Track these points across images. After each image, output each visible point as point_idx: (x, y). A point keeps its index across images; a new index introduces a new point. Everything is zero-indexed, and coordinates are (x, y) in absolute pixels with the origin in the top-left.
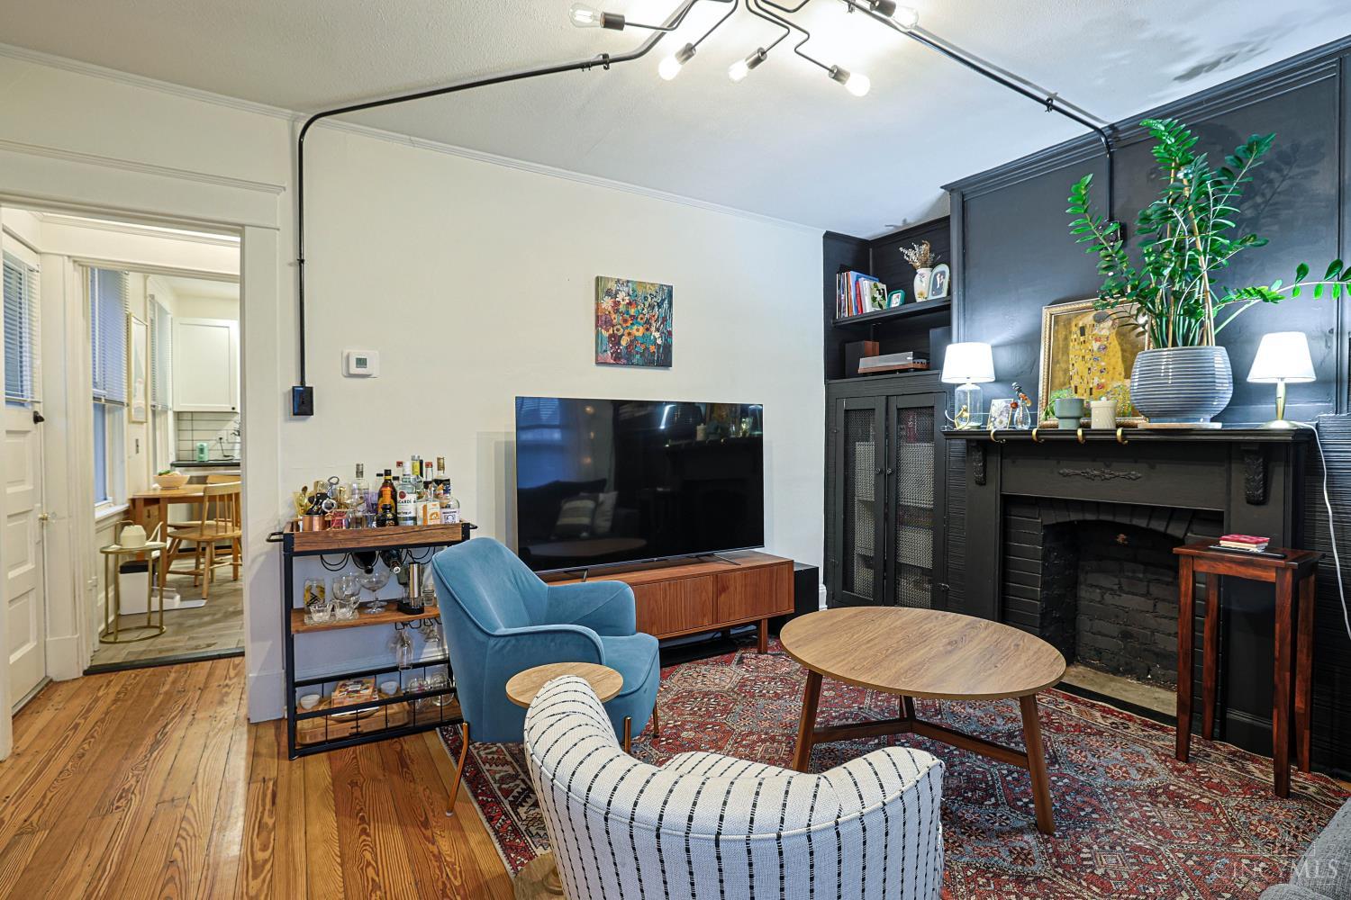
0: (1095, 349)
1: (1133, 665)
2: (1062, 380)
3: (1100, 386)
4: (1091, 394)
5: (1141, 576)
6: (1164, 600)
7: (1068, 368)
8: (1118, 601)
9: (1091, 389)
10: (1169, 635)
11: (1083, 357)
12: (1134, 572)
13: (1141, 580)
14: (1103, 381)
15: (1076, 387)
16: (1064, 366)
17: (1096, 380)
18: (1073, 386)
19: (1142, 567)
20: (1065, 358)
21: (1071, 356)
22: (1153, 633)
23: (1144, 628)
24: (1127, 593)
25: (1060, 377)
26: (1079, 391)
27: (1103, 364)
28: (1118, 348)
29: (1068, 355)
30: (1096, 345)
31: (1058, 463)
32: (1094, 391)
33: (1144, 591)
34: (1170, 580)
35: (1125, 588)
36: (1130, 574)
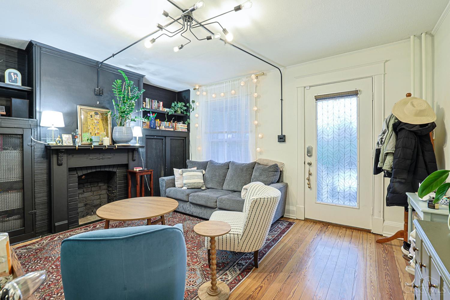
0: (96, 122)
1: (88, 212)
2: (86, 130)
3: (98, 133)
4: (95, 135)
5: (89, 186)
6: (95, 191)
7: (88, 127)
8: (83, 196)
9: (95, 134)
10: (97, 199)
11: (92, 124)
12: (87, 186)
13: (89, 188)
14: (99, 132)
15: (91, 133)
16: (86, 126)
17: (97, 131)
18: (90, 132)
19: (89, 184)
20: (86, 123)
21: (88, 123)
22: (93, 201)
23: (91, 200)
24: (86, 192)
25: (85, 129)
26: (92, 134)
27: (98, 127)
28: (102, 123)
29: (87, 122)
30: (96, 121)
31: (89, 155)
32: (96, 134)
33: (90, 190)
34: (96, 185)
35: (85, 191)
36: (86, 187)
